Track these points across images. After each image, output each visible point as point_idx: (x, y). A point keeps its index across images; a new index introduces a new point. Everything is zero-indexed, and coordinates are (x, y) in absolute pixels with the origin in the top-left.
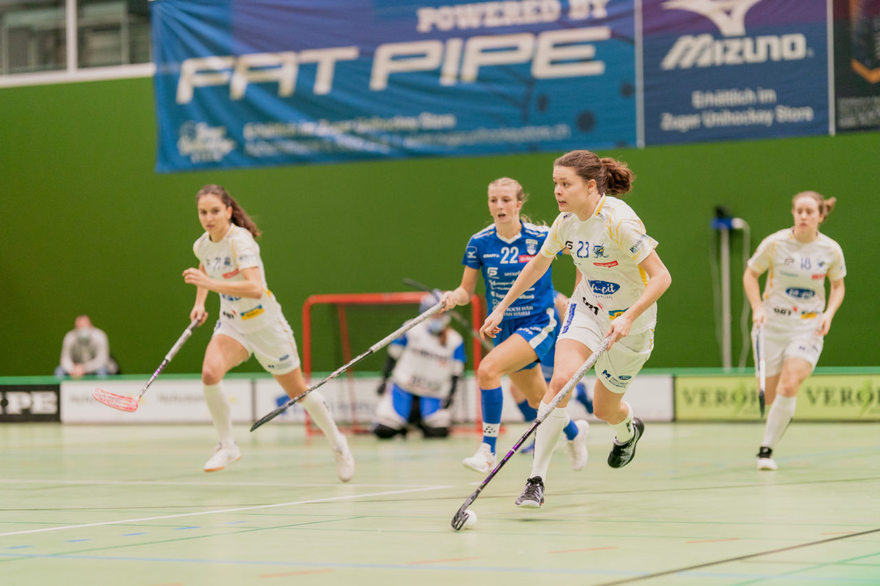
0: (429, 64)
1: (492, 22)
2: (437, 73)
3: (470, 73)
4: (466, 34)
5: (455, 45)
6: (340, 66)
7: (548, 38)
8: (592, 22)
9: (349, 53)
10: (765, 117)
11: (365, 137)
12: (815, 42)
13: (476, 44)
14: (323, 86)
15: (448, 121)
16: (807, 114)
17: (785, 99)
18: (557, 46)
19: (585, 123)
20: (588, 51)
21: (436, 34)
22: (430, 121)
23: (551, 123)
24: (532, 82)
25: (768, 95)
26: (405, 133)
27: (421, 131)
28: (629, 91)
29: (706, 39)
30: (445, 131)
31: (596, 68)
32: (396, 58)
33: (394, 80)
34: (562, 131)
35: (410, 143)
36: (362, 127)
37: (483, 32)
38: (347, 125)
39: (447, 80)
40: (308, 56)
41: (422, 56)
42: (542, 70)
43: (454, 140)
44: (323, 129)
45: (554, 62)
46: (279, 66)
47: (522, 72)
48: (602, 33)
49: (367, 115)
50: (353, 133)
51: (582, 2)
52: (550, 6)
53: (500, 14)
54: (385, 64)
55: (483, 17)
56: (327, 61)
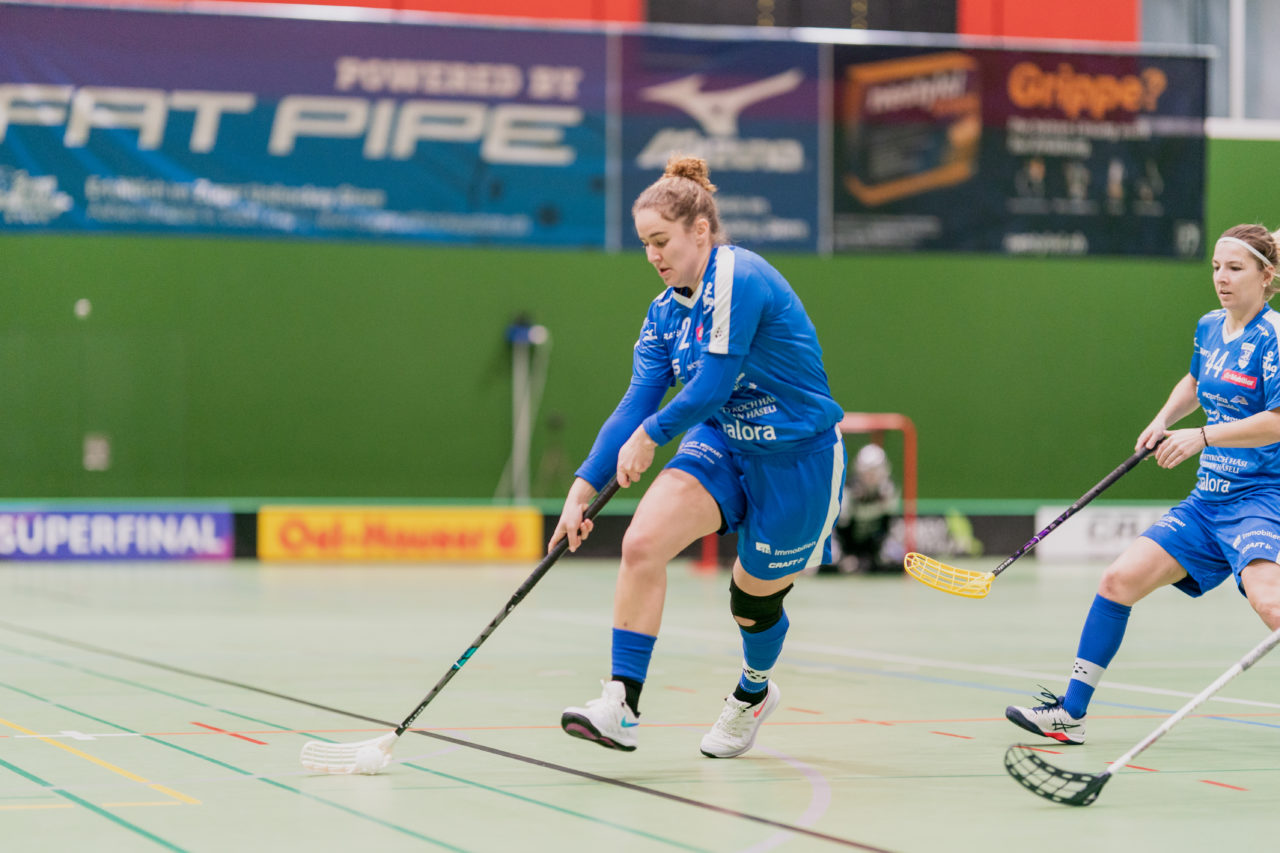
0: (352, 126)
1: (434, 84)
2: (359, 141)
3: (403, 147)
4: (401, 98)
5: (385, 110)
6: (227, 120)
7: (506, 114)
8: (555, 101)
9: (242, 103)
12: (810, 154)
13: (413, 111)
14: (203, 137)
15: (373, 198)
16: (797, 229)
17: (780, 211)
18: (519, 124)
19: (547, 217)
20: (550, 135)
21: (357, 91)
22: (348, 197)
23: (509, 211)
24: (482, 165)
25: (757, 205)
26: (315, 211)
27: (336, 210)
28: (599, 184)
29: (687, 137)
31: (561, 157)
32: (306, 115)
33: (302, 142)
34: (519, 225)
37: (420, 95)
39: (375, 147)
40: (183, 100)
41: (341, 117)
42: (497, 151)
45: (513, 143)
46: (139, 109)
47: (469, 152)
48: (570, 116)
49: (268, 181)
51: (544, 81)
52: (507, 79)
53: (444, 78)
54: (291, 122)
55: (422, 79)
56: (209, 109)
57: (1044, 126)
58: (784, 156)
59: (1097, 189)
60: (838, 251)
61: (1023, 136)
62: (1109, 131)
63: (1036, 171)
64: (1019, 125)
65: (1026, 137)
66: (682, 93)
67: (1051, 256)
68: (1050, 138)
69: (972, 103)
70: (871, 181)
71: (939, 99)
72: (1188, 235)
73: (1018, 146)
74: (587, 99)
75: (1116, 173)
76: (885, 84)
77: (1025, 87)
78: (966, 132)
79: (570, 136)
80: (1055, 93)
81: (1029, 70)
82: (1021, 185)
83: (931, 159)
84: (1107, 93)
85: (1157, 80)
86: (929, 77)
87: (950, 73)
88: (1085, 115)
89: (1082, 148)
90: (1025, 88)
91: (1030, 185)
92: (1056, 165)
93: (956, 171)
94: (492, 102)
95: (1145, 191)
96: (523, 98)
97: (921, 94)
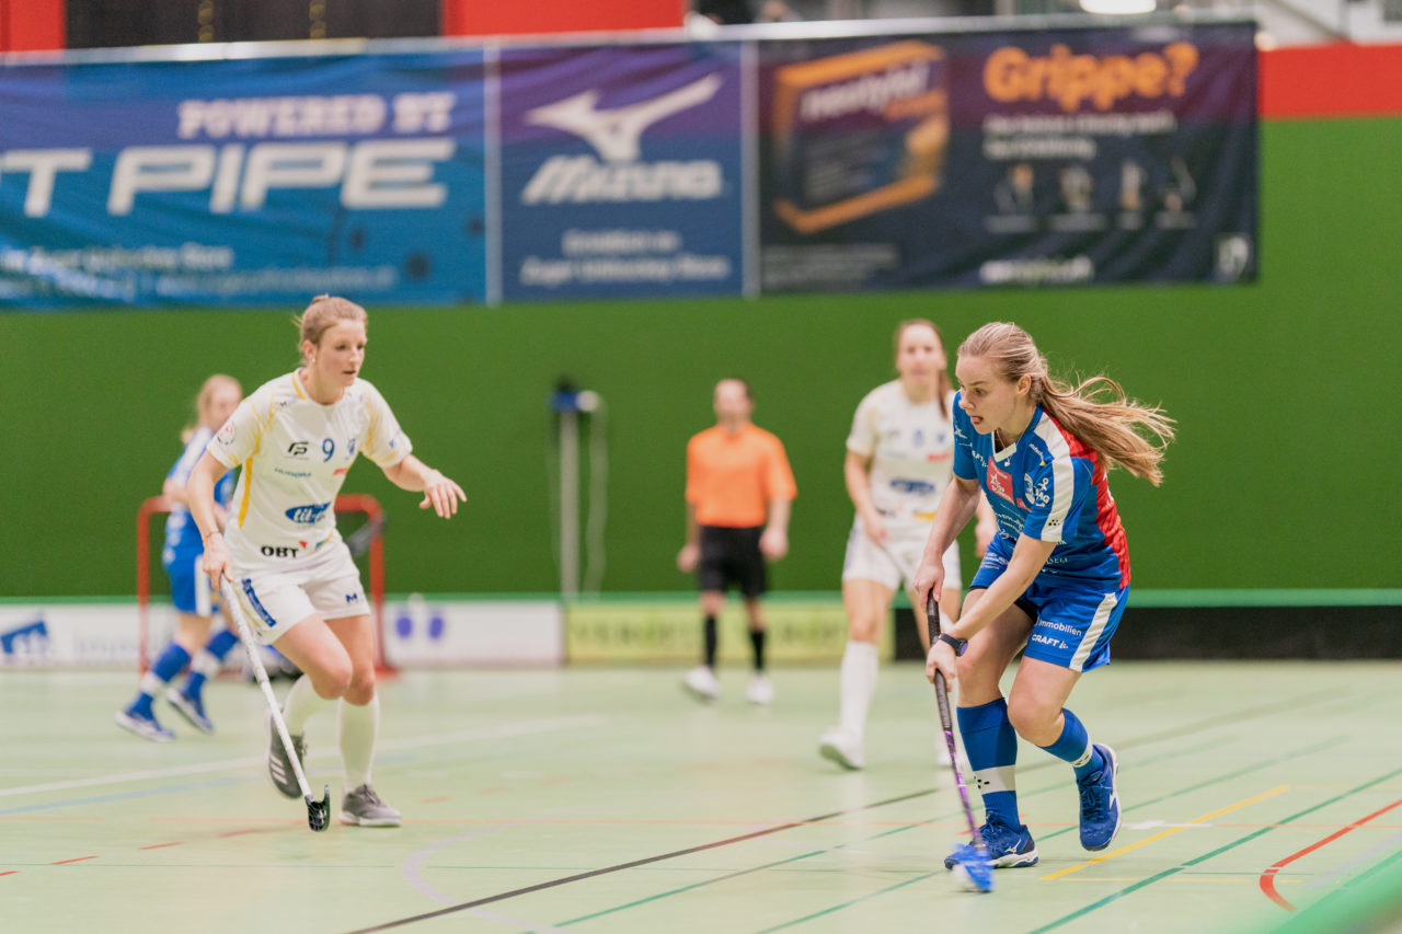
0: (197, 178)
1: (286, 126)
2: (207, 192)
3: (253, 194)
4: (250, 142)
5: (232, 156)
6: (63, 179)
7: (366, 154)
8: (424, 134)
9: (77, 160)
10: (657, 270)
11: (102, 275)
12: (731, 174)
13: (263, 156)
14: (37, 202)
15: (220, 257)
16: (714, 268)
17: (694, 245)
18: (380, 163)
19: (417, 269)
20: (418, 173)
21: (202, 138)
22: (195, 256)
23: (372, 264)
24: (342, 211)
25: (666, 241)
26: (158, 273)
27: (180, 271)
28: (477, 227)
29: (581, 164)
30: (217, 272)
31: (432, 196)
32: (146, 169)
33: (142, 199)
34: (385, 277)
35: (167, 287)
36: (96, 260)
37: (271, 138)
38: (73, 258)
39: (222, 201)
40: (16, 161)
41: (186, 167)
42: (356, 195)
43: (231, 285)
44: (38, 263)
45: (375, 185)
47: (328, 197)
48: (441, 149)
49: (103, 244)
50: (82, 269)
51: (413, 108)
52: (368, 111)
53: (297, 116)
54: (131, 175)
55: (273, 120)
56: (43, 168)
57: (1029, 124)
58: (697, 180)
59: (1105, 198)
60: (766, 291)
61: (1004, 138)
62: (1121, 125)
63: (1022, 179)
64: (998, 125)
65: (1007, 138)
66: (575, 114)
67: (1044, 285)
68: (1042, 138)
69: (937, 100)
70: (808, 205)
71: (893, 99)
72: (1235, 250)
73: (997, 150)
74: (462, 128)
75: (1132, 178)
76: (824, 86)
77: (1006, 75)
78: (929, 137)
79: (441, 172)
80: (1045, 81)
81: (1012, 56)
82: (1003, 200)
83: (884, 175)
84: (1117, 77)
85: (1185, 55)
86: (880, 73)
87: (907, 67)
88: (1087, 106)
89: (1084, 148)
90: (1005, 80)
91: (1014, 197)
92: (1048, 171)
93: (916, 185)
94: (351, 140)
95: (1174, 201)
96: (387, 131)
97: (871, 94)
